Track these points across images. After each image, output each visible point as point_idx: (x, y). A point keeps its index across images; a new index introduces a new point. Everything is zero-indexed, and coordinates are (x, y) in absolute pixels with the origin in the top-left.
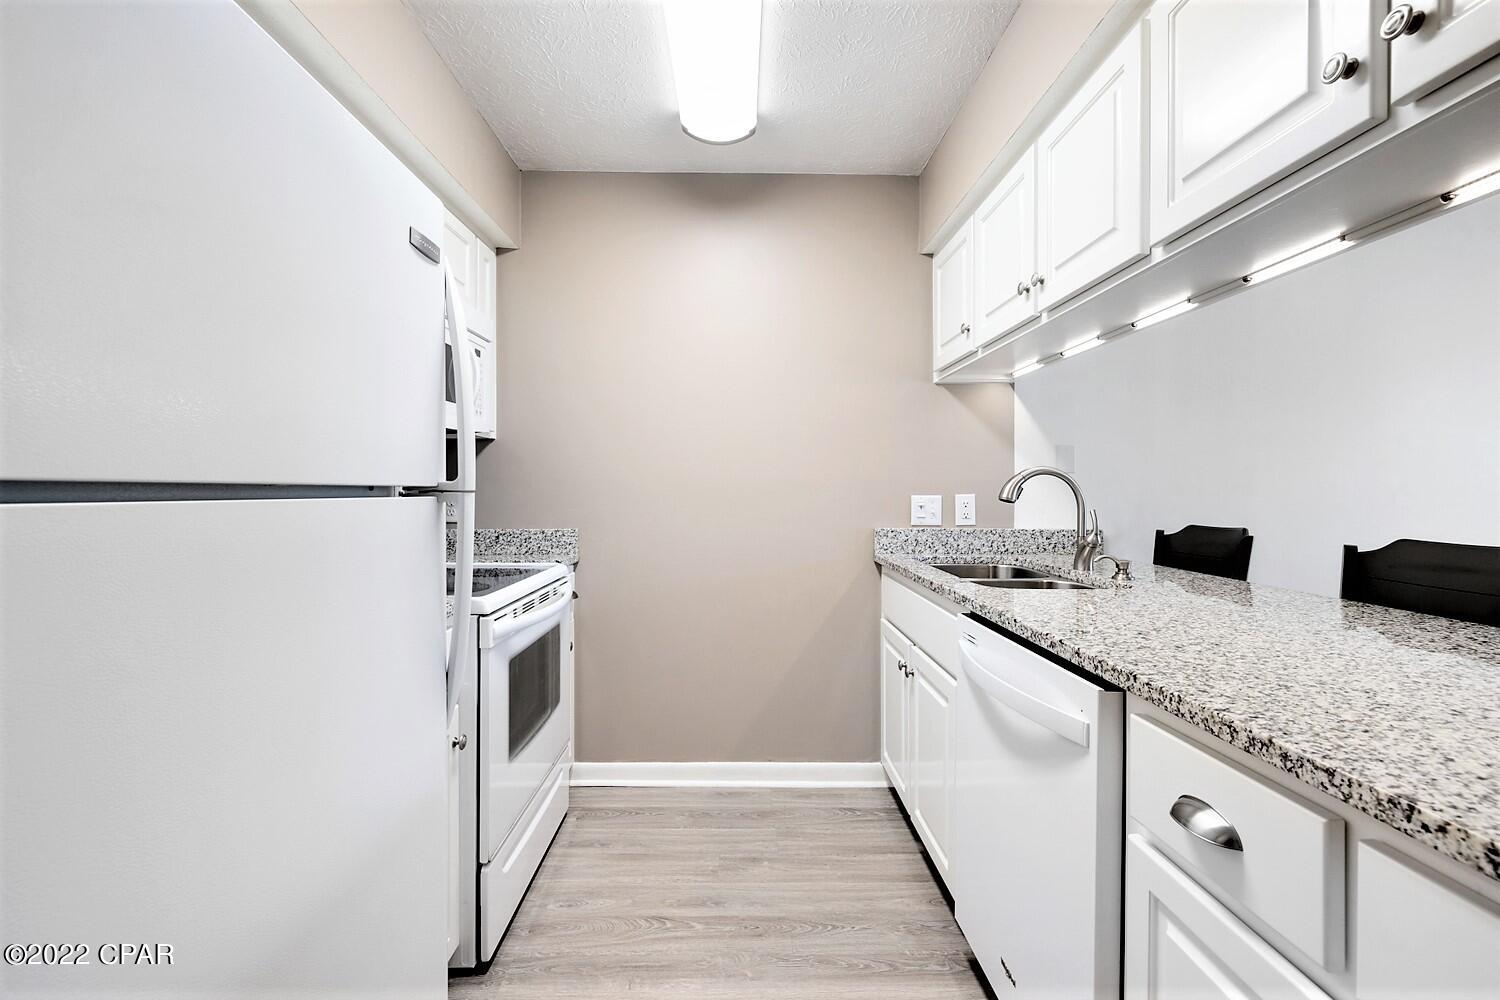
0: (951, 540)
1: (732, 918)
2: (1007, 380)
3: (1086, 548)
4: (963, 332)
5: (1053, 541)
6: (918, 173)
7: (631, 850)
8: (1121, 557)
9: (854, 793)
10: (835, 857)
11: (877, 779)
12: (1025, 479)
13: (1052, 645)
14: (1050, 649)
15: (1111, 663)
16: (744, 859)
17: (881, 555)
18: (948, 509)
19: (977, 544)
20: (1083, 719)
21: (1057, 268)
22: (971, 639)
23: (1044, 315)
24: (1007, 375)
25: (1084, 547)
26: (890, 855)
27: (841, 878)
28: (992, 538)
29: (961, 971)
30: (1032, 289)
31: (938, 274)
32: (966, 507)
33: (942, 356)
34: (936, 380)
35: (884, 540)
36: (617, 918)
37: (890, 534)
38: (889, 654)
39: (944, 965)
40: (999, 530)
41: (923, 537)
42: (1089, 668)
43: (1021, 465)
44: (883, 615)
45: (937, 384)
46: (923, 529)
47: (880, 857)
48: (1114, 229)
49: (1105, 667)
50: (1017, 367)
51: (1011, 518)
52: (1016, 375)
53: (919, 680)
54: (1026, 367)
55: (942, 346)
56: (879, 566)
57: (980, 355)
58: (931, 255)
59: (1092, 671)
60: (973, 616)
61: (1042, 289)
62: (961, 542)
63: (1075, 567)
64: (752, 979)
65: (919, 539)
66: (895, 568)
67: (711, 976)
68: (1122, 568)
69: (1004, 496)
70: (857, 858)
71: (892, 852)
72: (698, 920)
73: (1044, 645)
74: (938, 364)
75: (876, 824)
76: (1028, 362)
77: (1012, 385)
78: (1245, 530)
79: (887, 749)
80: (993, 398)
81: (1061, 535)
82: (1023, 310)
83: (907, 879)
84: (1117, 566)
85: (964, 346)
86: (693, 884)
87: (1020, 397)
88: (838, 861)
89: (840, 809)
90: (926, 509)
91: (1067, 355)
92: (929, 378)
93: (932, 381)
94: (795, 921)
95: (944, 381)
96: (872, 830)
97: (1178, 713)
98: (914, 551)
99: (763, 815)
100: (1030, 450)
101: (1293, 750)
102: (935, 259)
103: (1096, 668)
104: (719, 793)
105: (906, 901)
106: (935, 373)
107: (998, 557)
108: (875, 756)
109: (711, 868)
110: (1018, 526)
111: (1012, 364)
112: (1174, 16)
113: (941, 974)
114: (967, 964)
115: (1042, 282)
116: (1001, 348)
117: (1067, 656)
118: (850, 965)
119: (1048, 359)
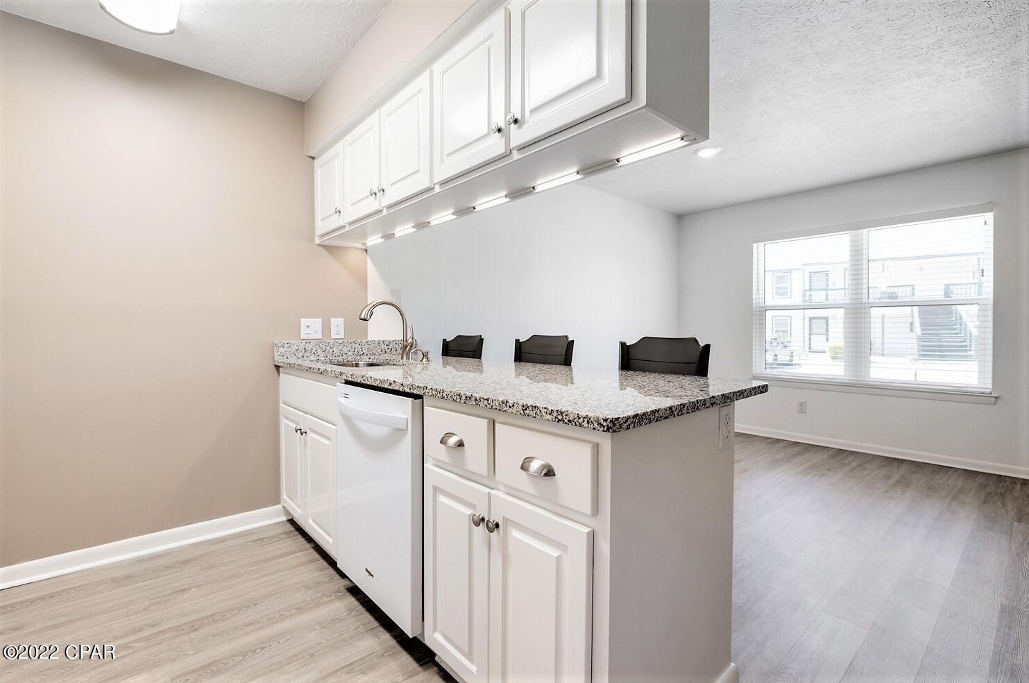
0: (328, 348)
1: (170, 628)
2: (364, 247)
3: (407, 348)
4: (336, 213)
5: (390, 347)
6: (303, 100)
7: (52, 623)
8: (425, 350)
9: (261, 529)
10: (251, 569)
11: (278, 516)
12: (375, 306)
13: (390, 385)
14: (389, 387)
15: (416, 385)
16: (173, 593)
17: (279, 360)
18: (326, 328)
19: (345, 350)
20: (405, 416)
21: (391, 185)
22: (346, 396)
23: (385, 210)
24: (363, 244)
25: (407, 346)
26: (292, 556)
27: (257, 579)
28: (355, 346)
29: (342, 596)
30: (378, 193)
31: (318, 173)
32: (338, 327)
33: (321, 227)
34: (317, 242)
35: (282, 350)
36: (46, 670)
37: (286, 346)
38: (286, 425)
39: (332, 596)
40: (359, 341)
41: (309, 347)
42: (407, 390)
43: (371, 299)
44: (281, 401)
45: (318, 245)
46: (309, 341)
47: (285, 559)
48: (418, 171)
49: (414, 387)
50: (369, 239)
51: (365, 333)
52: (369, 244)
53: (311, 435)
54: (374, 240)
55: (322, 220)
56: (278, 367)
57: (347, 229)
58: (313, 158)
59: (409, 391)
60: (347, 382)
61: (384, 195)
62: (335, 349)
63: (402, 358)
64: (194, 654)
65: (307, 348)
66: (291, 366)
67: (157, 666)
68: (425, 355)
69: (362, 317)
70: (267, 564)
71: (292, 554)
72: (139, 640)
73: (386, 386)
74: (319, 231)
75: (280, 542)
76: (376, 237)
77: (366, 251)
78: (481, 336)
79: (286, 491)
80: (354, 257)
81: (394, 343)
82: (372, 205)
83: (305, 564)
84: (423, 354)
85: (336, 222)
86: (127, 622)
87: (371, 258)
88: (253, 570)
89: (251, 542)
90: (311, 328)
91: (433, 223)
92: (312, 240)
93: (315, 242)
94: (224, 612)
95: (322, 243)
96: (277, 546)
97: (443, 398)
98: (303, 356)
99: (185, 563)
100: (376, 290)
101: (478, 396)
102: (316, 161)
103: (410, 389)
104: (140, 560)
105: (304, 575)
106: (317, 238)
107: (358, 357)
108: (276, 499)
109: (142, 608)
110: (370, 338)
111: (365, 236)
112: (443, 75)
113: (330, 601)
114: (345, 591)
115: (383, 191)
116: (360, 227)
117: (396, 388)
118: (269, 619)
119: (388, 236)
